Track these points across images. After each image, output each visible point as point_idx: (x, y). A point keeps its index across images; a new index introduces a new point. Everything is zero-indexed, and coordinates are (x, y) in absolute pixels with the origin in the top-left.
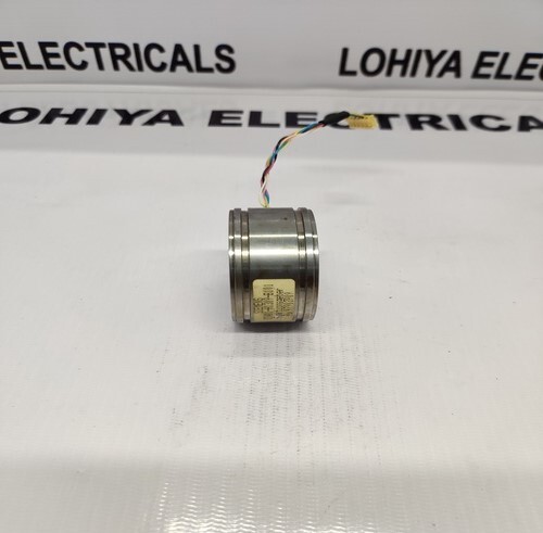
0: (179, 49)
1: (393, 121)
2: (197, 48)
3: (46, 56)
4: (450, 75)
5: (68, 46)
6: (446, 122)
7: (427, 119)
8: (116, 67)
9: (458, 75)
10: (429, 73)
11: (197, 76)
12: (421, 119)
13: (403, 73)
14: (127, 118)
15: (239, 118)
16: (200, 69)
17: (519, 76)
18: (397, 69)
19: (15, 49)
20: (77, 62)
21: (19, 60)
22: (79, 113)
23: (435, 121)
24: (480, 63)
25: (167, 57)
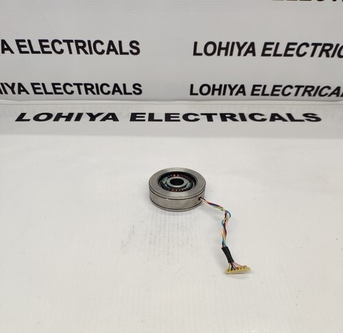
0: (116, 85)
1: (213, 116)
2: (124, 85)
3: (55, 89)
4: (241, 95)
5: (65, 85)
6: (238, 117)
7: (229, 116)
8: (87, 93)
9: (244, 94)
10: (231, 94)
11: (124, 96)
12: (227, 116)
13: (219, 94)
14: (93, 117)
15: (144, 117)
16: (126, 93)
17: (272, 94)
18: (216, 92)
19: (41, 86)
20: (69, 91)
21: (42, 91)
22: (71, 115)
23: (232, 117)
24: (254, 90)
25: (111, 89)
